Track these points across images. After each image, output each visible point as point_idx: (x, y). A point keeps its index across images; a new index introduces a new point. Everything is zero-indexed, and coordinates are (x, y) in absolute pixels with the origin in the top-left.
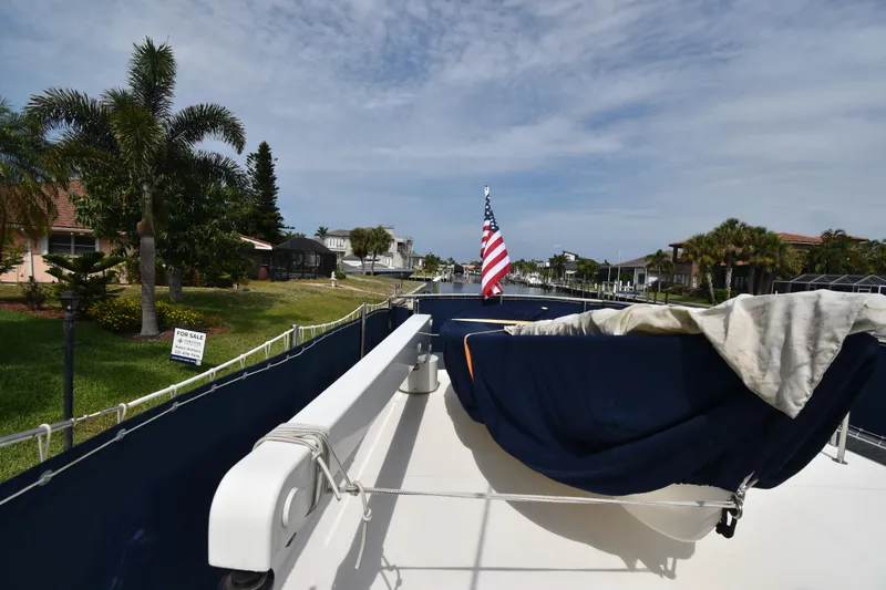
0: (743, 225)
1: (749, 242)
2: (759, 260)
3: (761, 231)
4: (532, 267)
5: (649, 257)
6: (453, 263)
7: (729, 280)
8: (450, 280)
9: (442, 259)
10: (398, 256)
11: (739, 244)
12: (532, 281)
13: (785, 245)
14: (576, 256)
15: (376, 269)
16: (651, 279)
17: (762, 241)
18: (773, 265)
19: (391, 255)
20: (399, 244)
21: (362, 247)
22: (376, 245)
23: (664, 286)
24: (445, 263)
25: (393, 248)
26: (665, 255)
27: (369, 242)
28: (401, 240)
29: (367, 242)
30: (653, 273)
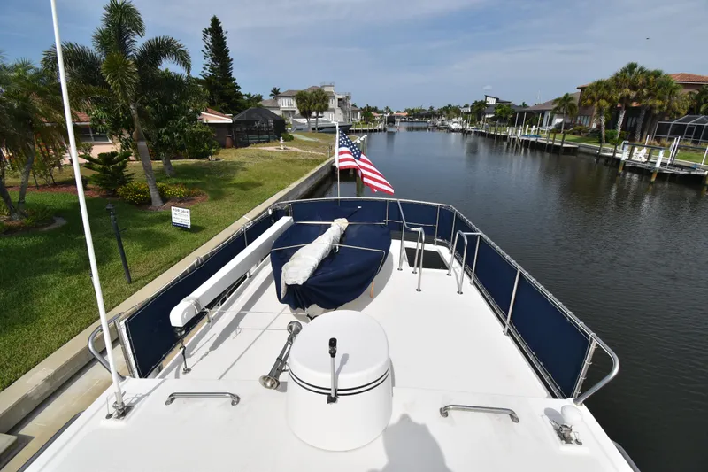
0: (641, 69)
1: (643, 86)
2: (650, 103)
3: (657, 74)
4: (457, 112)
5: (557, 100)
6: (390, 111)
7: (621, 121)
8: (385, 130)
9: (380, 109)
10: (339, 111)
11: (634, 88)
12: (454, 126)
13: (676, 88)
14: (497, 99)
15: (320, 124)
16: (558, 120)
17: (655, 83)
18: (661, 107)
19: (333, 111)
20: (339, 100)
21: (307, 109)
22: (317, 105)
23: (567, 126)
24: (382, 112)
25: (333, 104)
26: (571, 99)
27: (312, 102)
28: (341, 97)
29: (310, 103)
30: (560, 115)
